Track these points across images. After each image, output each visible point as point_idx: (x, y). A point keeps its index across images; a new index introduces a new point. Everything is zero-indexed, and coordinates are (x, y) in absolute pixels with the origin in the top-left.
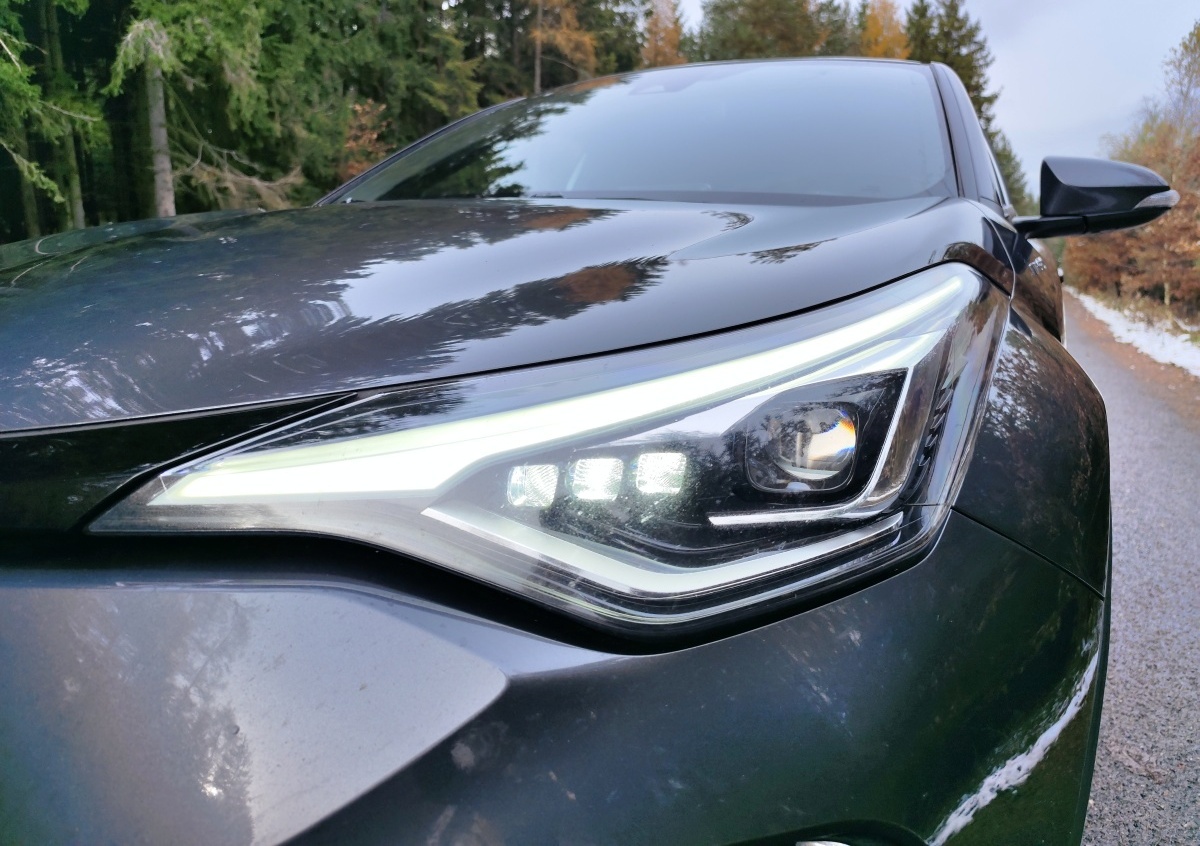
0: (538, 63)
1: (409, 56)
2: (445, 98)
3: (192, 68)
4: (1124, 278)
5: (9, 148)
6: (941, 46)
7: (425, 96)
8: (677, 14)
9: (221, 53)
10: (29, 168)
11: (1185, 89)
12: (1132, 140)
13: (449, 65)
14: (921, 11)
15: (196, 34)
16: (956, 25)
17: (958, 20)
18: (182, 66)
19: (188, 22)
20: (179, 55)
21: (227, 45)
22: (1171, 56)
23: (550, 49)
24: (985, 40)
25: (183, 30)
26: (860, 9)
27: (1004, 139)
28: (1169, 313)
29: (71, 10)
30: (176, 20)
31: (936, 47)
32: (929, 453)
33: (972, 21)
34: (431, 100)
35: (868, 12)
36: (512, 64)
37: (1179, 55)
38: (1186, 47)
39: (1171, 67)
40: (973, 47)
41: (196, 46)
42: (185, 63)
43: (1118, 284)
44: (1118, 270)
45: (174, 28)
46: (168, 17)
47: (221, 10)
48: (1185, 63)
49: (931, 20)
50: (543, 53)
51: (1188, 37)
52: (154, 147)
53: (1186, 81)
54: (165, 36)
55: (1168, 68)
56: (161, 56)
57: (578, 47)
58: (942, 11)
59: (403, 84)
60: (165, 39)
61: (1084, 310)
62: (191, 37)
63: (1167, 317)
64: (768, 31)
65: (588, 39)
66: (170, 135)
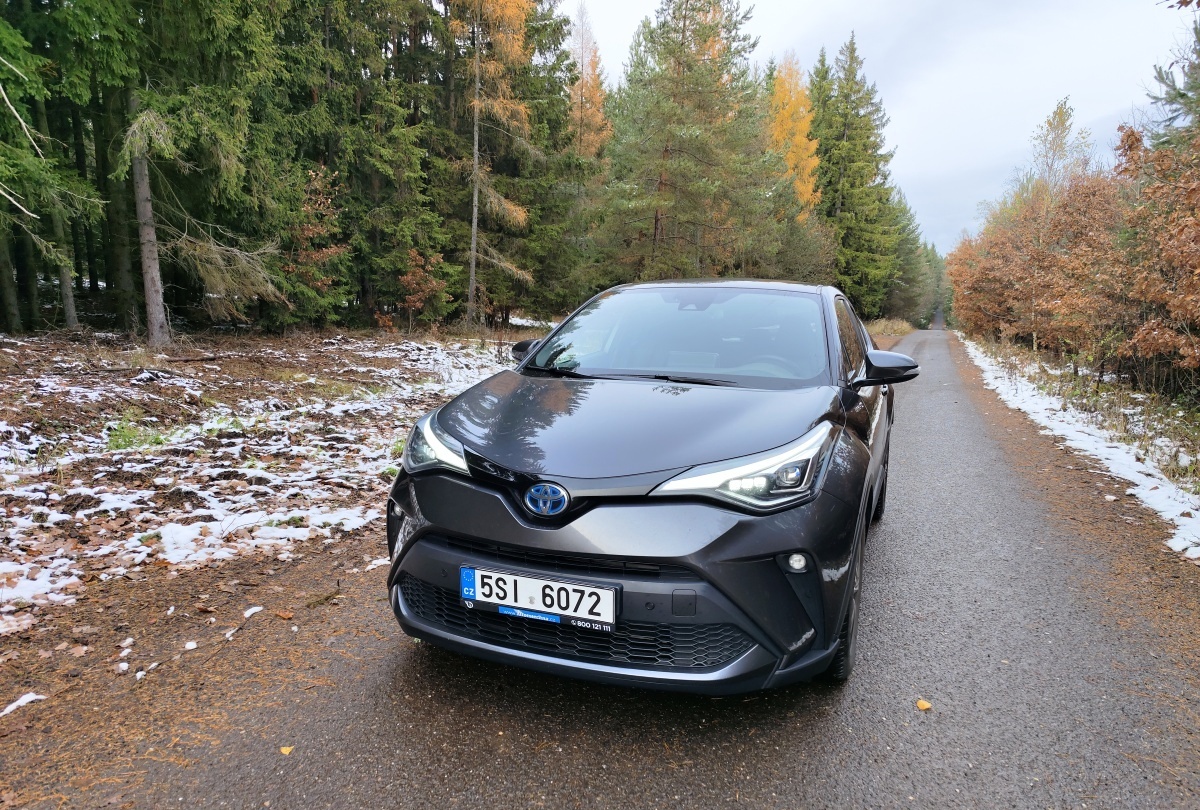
0: (476, 128)
1: (353, 122)
2: (390, 163)
3: (189, 155)
4: (1003, 326)
5: (28, 229)
6: (842, 106)
7: (372, 161)
8: (598, 71)
9: (215, 141)
10: (46, 247)
11: (1050, 161)
12: (1009, 201)
13: (394, 132)
14: (822, 73)
15: (191, 123)
16: (856, 88)
17: (856, 83)
18: (179, 152)
19: (183, 112)
20: (175, 143)
21: (221, 135)
22: (1039, 131)
23: (489, 117)
24: (881, 102)
25: (179, 120)
26: (768, 72)
27: (899, 192)
28: (1038, 359)
29: (77, 101)
30: (172, 111)
31: (837, 108)
32: (816, 477)
33: (869, 84)
34: (378, 165)
35: (775, 73)
36: (449, 128)
37: (1045, 131)
38: (1050, 124)
39: (1039, 141)
40: (870, 109)
41: (192, 134)
42: (183, 150)
43: (997, 331)
44: (996, 319)
45: (170, 118)
46: (164, 108)
47: (211, 101)
48: (1050, 138)
49: (832, 83)
50: (482, 120)
51: (1052, 115)
52: (141, 221)
53: (1050, 155)
54: (165, 126)
55: (1036, 142)
56: (164, 145)
57: (514, 115)
58: (842, 75)
59: (350, 149)
60: (165, 130)
61: (966, 354)
62: (188, 128)
63: (1035, 361)
64: (686, 102)
65: (522, 108)
66: (156, 208)
